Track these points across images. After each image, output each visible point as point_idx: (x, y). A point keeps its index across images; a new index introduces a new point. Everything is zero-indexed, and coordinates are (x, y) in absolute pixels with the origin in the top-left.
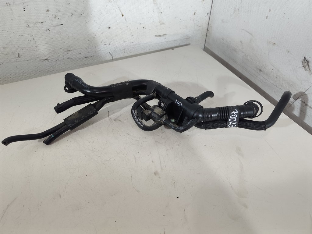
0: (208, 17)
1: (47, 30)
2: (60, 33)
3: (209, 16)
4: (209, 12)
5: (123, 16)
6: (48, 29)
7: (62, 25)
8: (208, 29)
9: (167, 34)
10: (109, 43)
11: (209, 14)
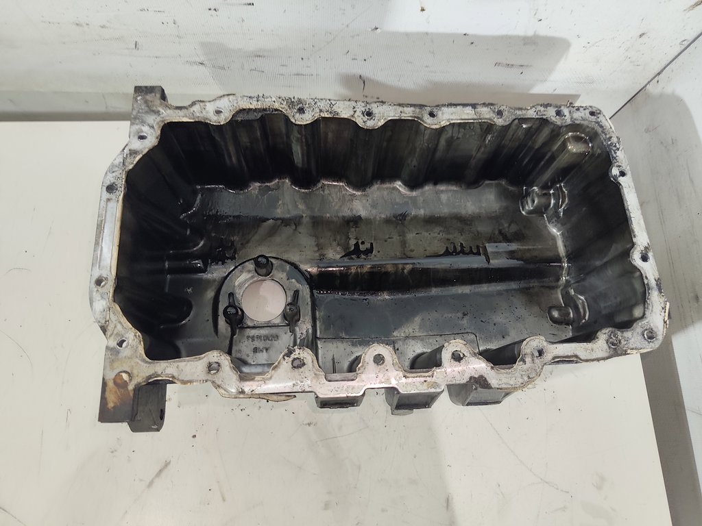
0: (678, 49)
1: (210, 9)
2: (243, 21)
3: (683, 47)
4: (691, 38)
5: (423, 10)
6: (213, 8)
7: (250, 4)
8: (659, 74)
9: (531, 66)
10: (366, 59)
11: (686, 43)
